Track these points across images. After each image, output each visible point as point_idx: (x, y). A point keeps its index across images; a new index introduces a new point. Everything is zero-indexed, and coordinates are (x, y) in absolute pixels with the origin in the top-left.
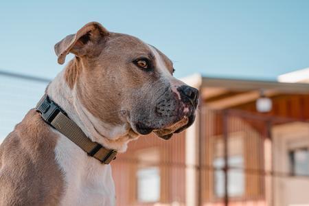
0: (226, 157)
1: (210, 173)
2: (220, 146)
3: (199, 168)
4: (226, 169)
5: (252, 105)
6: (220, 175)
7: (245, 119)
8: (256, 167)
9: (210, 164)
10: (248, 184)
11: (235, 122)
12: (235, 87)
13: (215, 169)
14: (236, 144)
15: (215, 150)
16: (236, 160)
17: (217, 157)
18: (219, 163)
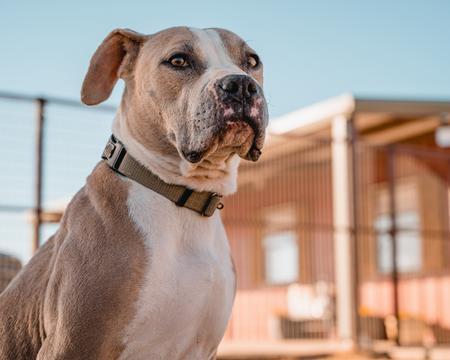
0: (393, 215)
1: (370, 239)
2: (384, 199)
3: (355, 231)
4: (393, 232)
5: (429, 138)
6: (385, 242)
7: (419, 158)
8: (437, 227)
9: (370, 224)
10: (426, 253)
11: (405, 164)
12: (403, 111)
13: (376, 233)
14: (408, 195)
15: (376, 204)
16: (409, 219)
17: (380, 214)
18: (384, 223)
